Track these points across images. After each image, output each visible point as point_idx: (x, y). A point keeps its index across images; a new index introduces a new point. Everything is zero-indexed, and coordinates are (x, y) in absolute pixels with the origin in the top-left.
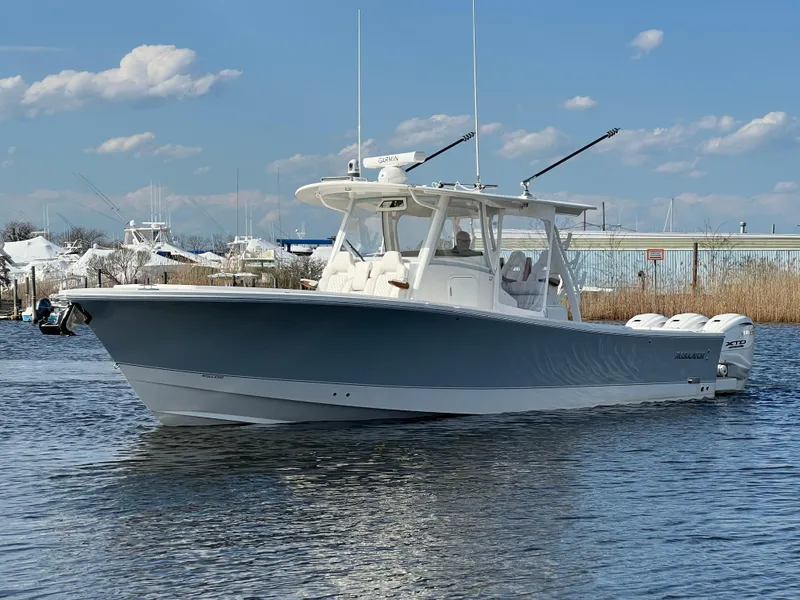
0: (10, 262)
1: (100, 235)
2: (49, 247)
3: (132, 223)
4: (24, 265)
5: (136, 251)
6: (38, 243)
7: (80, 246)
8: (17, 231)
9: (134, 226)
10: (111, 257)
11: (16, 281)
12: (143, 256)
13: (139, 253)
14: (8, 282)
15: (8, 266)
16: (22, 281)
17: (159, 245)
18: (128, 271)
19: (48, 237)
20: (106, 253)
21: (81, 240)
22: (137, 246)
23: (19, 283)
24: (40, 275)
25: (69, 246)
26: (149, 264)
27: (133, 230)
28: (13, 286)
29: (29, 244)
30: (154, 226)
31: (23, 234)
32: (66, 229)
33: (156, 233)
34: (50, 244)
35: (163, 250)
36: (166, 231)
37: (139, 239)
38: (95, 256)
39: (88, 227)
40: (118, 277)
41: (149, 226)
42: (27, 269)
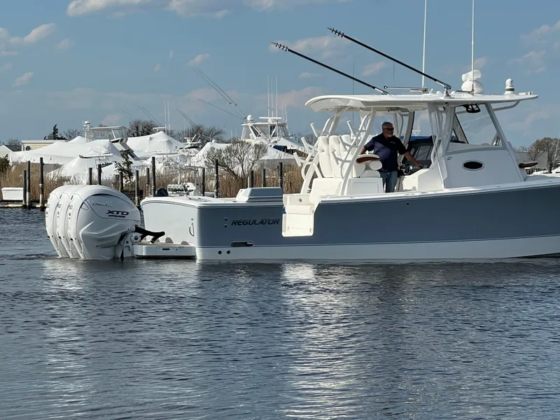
0: (133, 156)
1: (218, 133)
2: (169, 142)
3: (249, 118)
4: (146, 159)
5: (253, 144)
6: (159, 138)
7: (199, 142)
8: (140, 129)
9: (251, 121)
10: (229, 150)
11: (137, 172)
12: (260, 149)
13: (256, 146)
14: (130, 175)
15: (131, 159)
16: (143, 173)
17: (275, 139)
18: (245, 164)
19: (169, 133)
20: (223, 146)
21: (200, 136)
22: (254, 140)
23: (140, 176)
24: (160, 167)
25: (189, 142)
26: (265, 158)
27: (250, 125)
28: (135, 178)
29: (151, 139)
30: (270, 121)
31: (145, 130)
32: (186, 126)
33: (272, 127)
34: (171, 139)
35: (279, 144)
36: (282, 126)
37: (256, 133)
38: (213, 149)
39: (207, 126)
40: (235, 170)
41: (266, 121)
42: (149, 162)
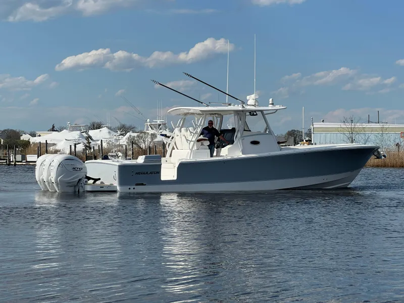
0: (92, 139)
1: (133, 128)
2: (109, 132)
3: (148, 120)
4: (98, 141)
5: (150, 133)
6: (105, 130)
7: (124, 132)
8: (95, 126)
9: (150, 122)
10: (138, 136)
11: (94, 147)
12: (154, 136)
13: (152, 134)
14: (90, 148)
15: (90, 141)
16: (97, 148)
17: (161, 131)
18: (146, 143)
19: (109, 128)
20: (135, 134)
21: (124, 129)
22: (151, 131)
23: (95, 148)
24: (105, 145)
25: (119, 132)
26: (156, 140)
27: (149, 124)
28: (92, 150)
29: (100, 131)
30: (159, 122)
31: (98, 126)
32: (118, 125)
33: (160, 125)
34: (110, 131)
35: (163, 133)
36: (165, 124)
37: (152, 128)
38: (130, 136)
39: (128, 124)
40: (141, 146)
41: (157, 122)
42: (99, 142)
